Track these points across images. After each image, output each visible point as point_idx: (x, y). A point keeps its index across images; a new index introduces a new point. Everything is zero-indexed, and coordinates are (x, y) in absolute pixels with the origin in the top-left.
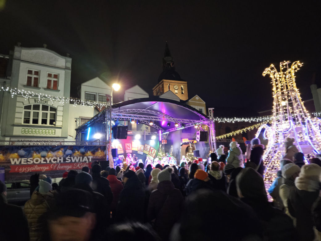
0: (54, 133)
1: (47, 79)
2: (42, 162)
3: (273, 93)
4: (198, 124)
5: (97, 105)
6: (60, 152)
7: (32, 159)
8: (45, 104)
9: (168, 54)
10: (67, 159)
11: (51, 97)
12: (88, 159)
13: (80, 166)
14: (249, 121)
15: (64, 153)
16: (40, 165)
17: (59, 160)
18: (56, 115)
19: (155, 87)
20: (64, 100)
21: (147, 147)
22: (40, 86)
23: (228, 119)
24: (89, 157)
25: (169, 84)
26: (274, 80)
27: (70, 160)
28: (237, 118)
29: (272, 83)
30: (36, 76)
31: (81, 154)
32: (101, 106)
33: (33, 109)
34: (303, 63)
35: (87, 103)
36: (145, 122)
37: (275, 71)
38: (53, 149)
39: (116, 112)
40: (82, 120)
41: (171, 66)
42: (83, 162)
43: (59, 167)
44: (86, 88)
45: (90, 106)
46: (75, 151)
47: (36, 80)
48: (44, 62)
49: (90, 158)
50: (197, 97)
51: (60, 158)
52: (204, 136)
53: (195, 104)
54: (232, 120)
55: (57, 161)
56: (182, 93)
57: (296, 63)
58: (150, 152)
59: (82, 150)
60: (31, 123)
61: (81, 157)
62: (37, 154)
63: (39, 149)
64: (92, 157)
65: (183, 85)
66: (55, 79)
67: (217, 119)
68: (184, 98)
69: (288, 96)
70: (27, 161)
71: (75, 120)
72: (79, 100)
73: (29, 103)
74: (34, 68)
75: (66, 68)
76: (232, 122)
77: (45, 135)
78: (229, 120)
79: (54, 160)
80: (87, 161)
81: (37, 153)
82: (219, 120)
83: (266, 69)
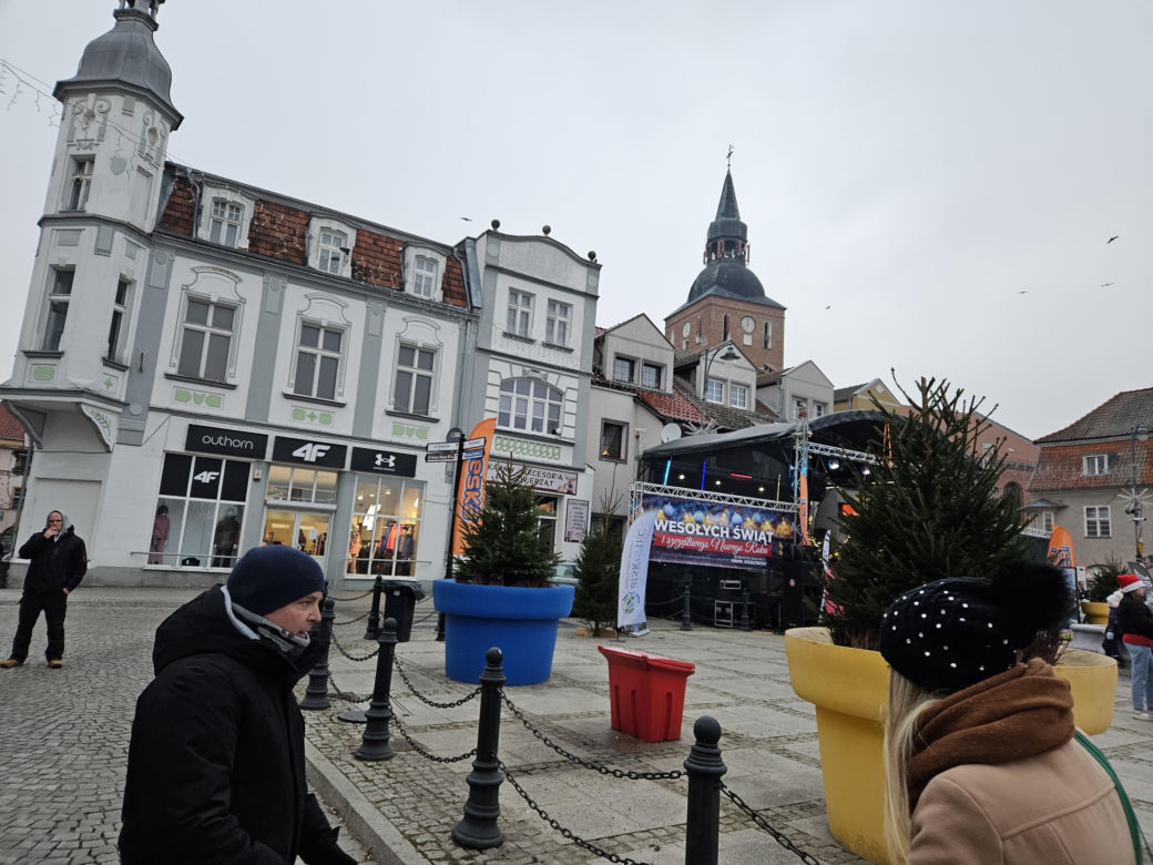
2: (698, 533)
6: (723, 518)
10: (735, 532)
15: (730, 520)
16: (694, 537)
17: (722, 532)
27: (740, 535)
31: (756, 525)
38: (713, 508)
42: (760, 542)
43: (724, 547)
46: (746, 517)
49: (770, 534)
51: (725, 529)
55: (720, 534)
59: (756, 517)
61: (756, 533)
62: (689, 516)
63: (692, 506)
70: (677, 528)
79: (717, 531)
80: (765, 540)
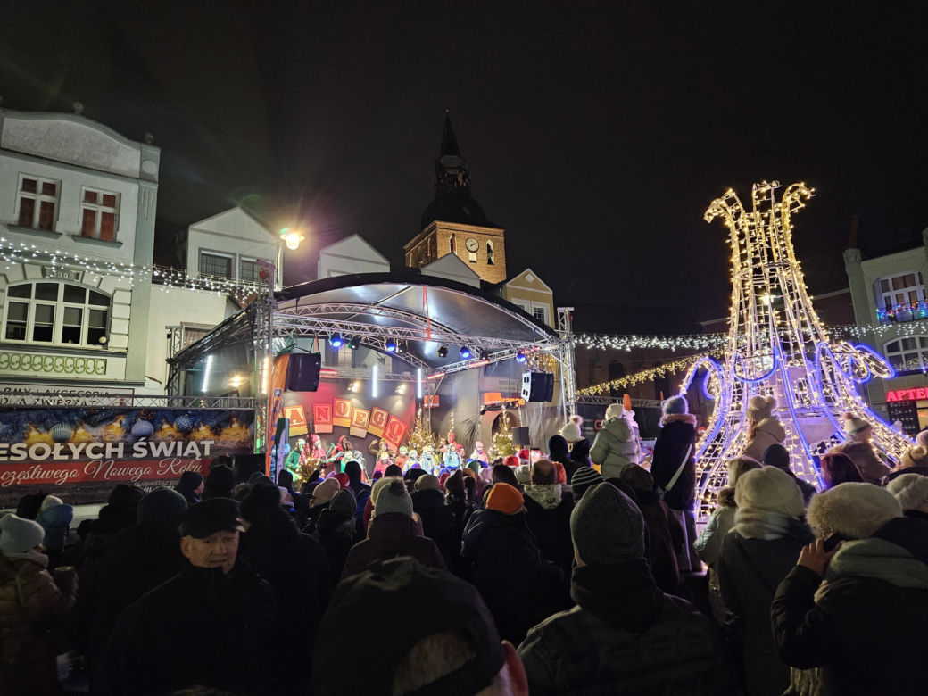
0: (102, 371)
1: (82, 208)
2: (57, 456)
3: (732, 270)
4: (526, 352)
5: (234, 288)
6: (116, 429)
7: (24, 446)
8: (76, 283)
9: (450, 147)
10: (136, 447)
11: (90, 263)
12: (202, 448)
13: (177, 469)
14: (671, 346)
15: (129, 431)
16: (50, 463)
17: (109, 449)
18: (109, 314)
19: (412, 241)
20: (132, 273)
21: (380, 416)
22: (59, 227)
23: (615, 340)
24: (202, 443)
25: (454, 235)
26: (735, 233)
27: (145, 452)
28: (638, 337)
29: (730, 242)
30: (47, 198)
31: (180, 434)
32: (247, 292)
33: (37, 298)
34: (813, 190)
35: (204, 283)
36: (375, 344)
37: (738, 208)
38: (93, 417)
39: (290, 313)
40: (190, 333)
41: (458, 183)
42: (185, 458)
43: (112, 472)
44: (201, 238)
45: (212, 292)
46: (162, 424)
47: (49, 209)
48: (75, 155)
49: (207, 444)
50: (530, 276)
51: (115, 446)
52: (543, 387)
53: (523, 295)
54: (623, 342)
55: (104, 453)
56: (490, 262)
57: (795, 189)
58: (389, 431)
59: (184, 422)
60: (29, 339)
61: (180, 444)
62: (40, 433)
63: (47, 416)
64: (213, 442)
65: (493, 239)
66: (109, 210)
67: (584, 340)
68: (493, 276)
69: (772, 280)
70: (10, 454)
71: (168, 331)
72: (179, 275)
73: (25, 278)
74: (43, 173)
75: (143, 177)
76: (624, 347)
77: (73, 376)
78: (617, 344)
79: (95, 451)
80: (198, 454)
81: (41, 430)
82: (590, 343)
83: (714, 202)
